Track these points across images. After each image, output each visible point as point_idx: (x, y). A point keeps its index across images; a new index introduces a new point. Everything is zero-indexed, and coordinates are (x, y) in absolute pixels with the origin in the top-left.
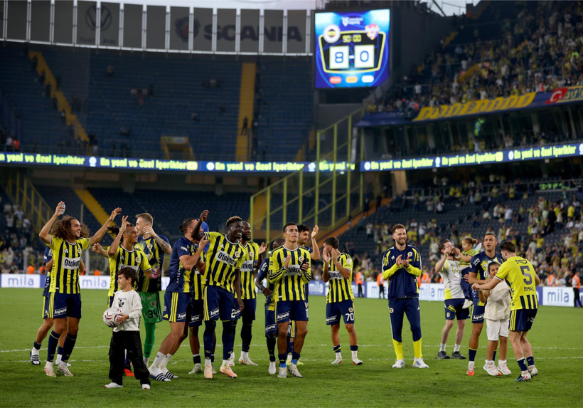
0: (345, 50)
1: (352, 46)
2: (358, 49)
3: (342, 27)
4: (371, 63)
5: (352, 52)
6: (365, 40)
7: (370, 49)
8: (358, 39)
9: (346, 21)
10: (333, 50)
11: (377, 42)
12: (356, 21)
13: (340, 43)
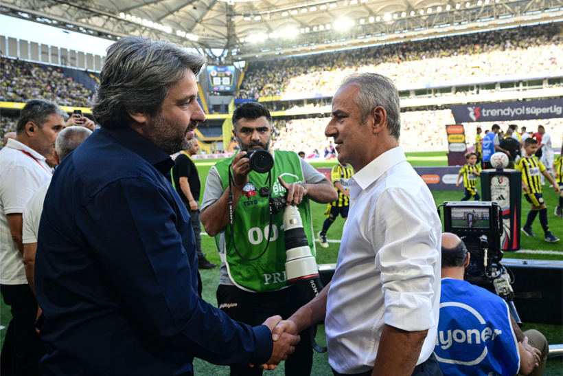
0: (219, 79)
1: (221, 78)
2: (224, 79)
3: (217, 71)
4: (228, 83)
5: (221, 79)
6: (226, 76)
7: (228, 79)
8: (223, 75)
9: (219, 69)
10: (215, 79)
11: (230, 76)
12: (223, 69)
13: (217, 76)
